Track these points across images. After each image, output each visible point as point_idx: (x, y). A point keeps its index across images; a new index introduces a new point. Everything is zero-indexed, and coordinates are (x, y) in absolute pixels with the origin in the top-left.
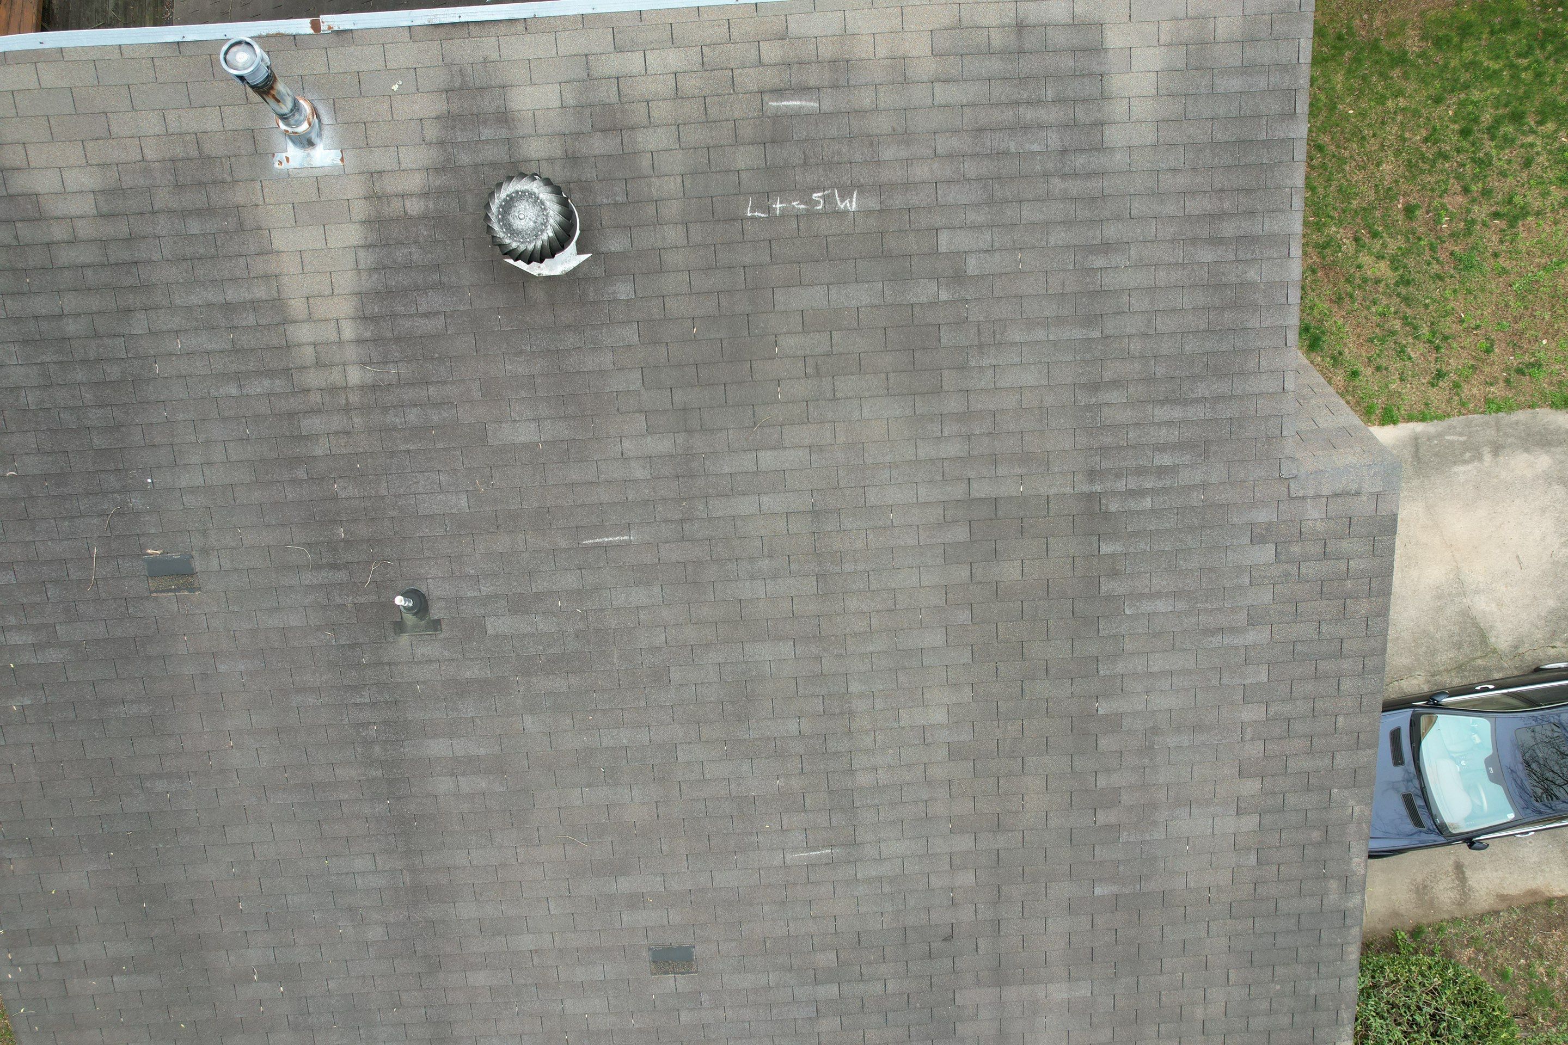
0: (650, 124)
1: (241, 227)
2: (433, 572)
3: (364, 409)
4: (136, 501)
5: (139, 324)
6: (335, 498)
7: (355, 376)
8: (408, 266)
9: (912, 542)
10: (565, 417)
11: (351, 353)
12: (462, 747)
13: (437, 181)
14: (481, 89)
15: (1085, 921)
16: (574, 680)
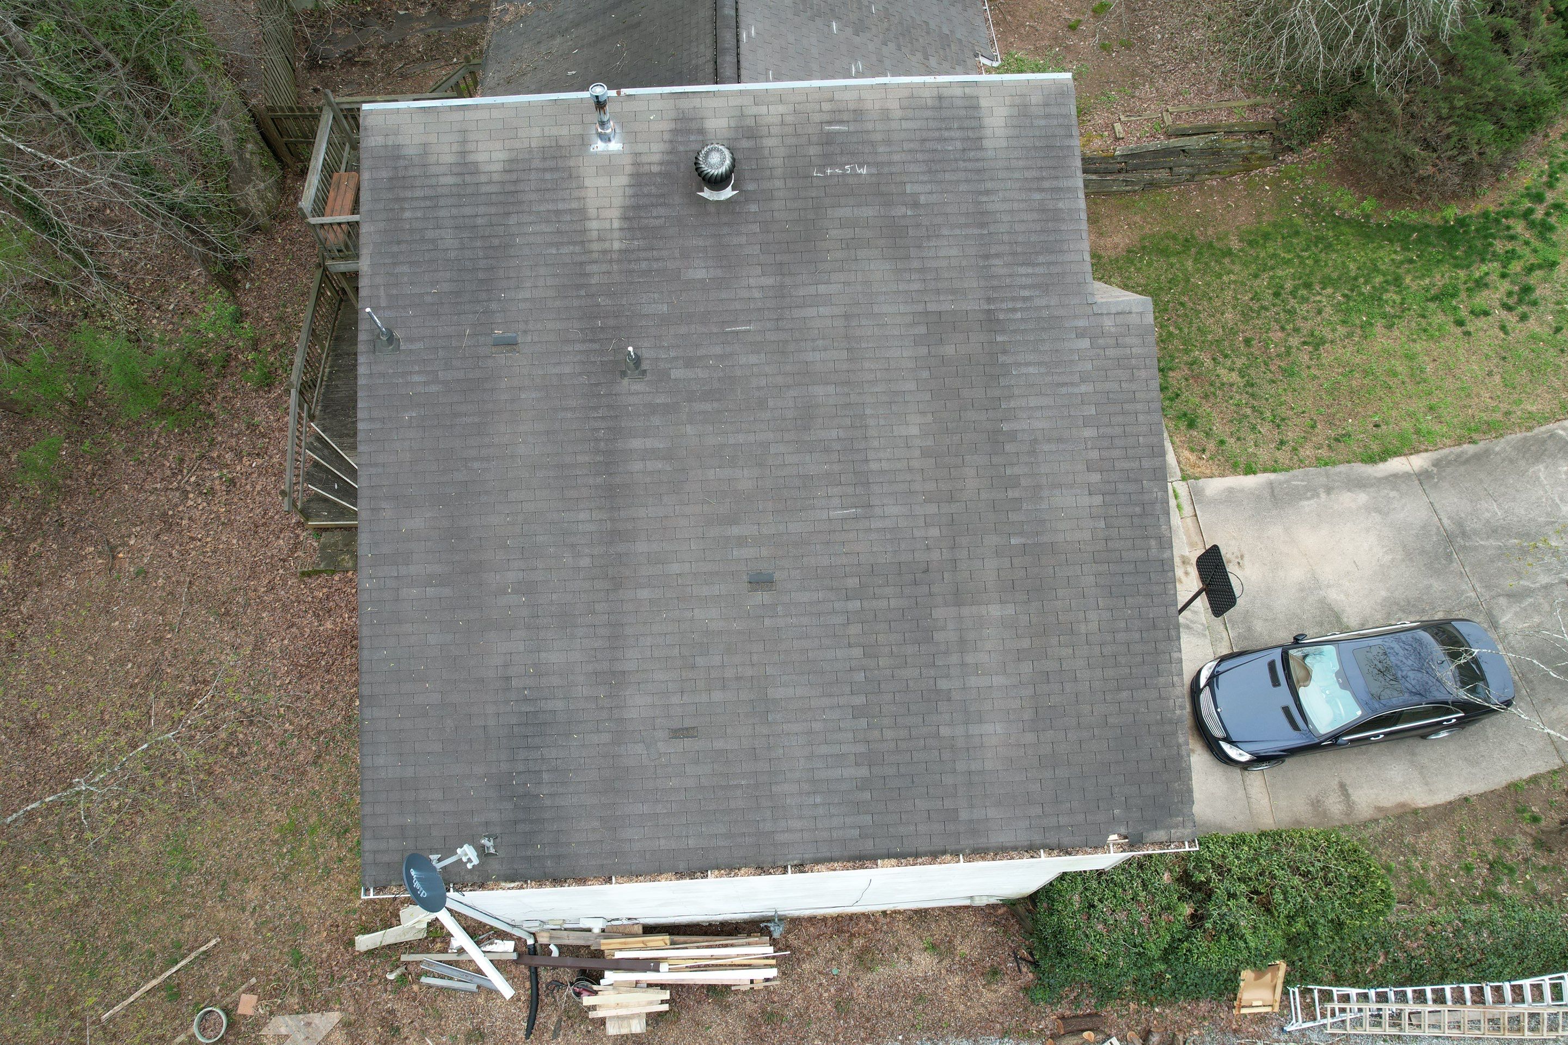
0: (769, 135)
1: (570, 176)
2: (646, 345)
3: (619, 261)
4: (494, 306)
5: (513, 220)
6: (598, 305)
7: (617, 245)
8: (649, 195)
9: (898, 333)
10: (721, 267)
11: (616, 234)
12: (650, 443)
13: (667, 158)
14: (692, 119)
15: (1007, 560)
16: (716, 405)
